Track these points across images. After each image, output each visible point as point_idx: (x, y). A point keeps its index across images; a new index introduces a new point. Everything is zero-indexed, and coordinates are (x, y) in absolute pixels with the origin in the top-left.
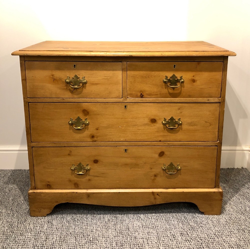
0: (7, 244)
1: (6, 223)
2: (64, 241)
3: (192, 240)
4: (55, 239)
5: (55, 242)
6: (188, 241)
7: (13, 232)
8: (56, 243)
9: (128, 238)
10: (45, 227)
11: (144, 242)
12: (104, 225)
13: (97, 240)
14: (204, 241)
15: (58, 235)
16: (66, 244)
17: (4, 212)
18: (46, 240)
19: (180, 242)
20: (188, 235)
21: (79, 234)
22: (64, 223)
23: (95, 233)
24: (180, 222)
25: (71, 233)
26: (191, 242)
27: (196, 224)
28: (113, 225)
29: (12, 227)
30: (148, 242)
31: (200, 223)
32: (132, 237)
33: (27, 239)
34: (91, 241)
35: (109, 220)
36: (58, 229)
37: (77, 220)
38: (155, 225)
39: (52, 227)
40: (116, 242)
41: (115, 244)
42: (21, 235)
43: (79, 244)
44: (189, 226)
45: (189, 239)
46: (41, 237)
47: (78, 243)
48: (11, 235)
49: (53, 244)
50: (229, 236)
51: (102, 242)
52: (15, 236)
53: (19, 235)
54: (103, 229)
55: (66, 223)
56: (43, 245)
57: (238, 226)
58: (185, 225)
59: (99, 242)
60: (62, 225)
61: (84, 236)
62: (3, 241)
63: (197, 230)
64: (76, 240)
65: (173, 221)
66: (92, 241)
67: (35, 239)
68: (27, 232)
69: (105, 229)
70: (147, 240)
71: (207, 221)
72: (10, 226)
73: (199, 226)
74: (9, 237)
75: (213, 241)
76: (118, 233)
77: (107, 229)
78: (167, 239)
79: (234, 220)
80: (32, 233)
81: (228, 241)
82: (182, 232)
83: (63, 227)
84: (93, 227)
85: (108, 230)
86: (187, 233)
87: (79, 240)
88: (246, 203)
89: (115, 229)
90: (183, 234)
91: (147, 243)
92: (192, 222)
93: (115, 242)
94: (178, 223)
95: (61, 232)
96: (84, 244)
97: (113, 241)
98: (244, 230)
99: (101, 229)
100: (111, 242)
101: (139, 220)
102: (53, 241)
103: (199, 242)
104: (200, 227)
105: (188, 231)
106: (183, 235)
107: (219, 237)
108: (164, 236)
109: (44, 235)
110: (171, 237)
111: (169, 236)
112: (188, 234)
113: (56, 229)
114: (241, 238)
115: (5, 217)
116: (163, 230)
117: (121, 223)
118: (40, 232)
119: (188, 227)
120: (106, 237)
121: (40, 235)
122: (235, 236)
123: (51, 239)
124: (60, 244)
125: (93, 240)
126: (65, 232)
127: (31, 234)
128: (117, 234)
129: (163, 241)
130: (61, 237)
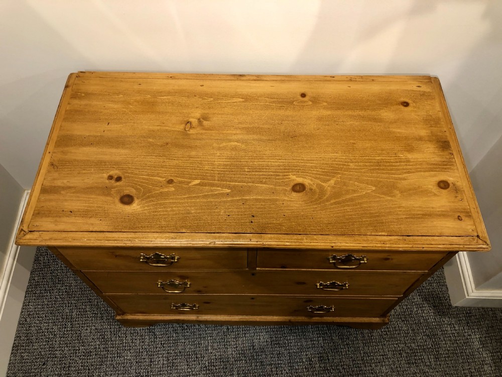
0: (104, 372)
1: (96, 332)
2: (173, 365)
3: (333, 370)
4: (162, 362)
5: (163, 367)
6: (327, 371)
7: (108, 351)
8: (164, 369)
9: (253, 364)
10: (147, 340)
11: (272, 371)
12: (222, 339)
13: (214, 366)
14: (348, 372)
15: (164, 355)
16: (176, 371)
17: (89, 310)
18: (151, 365)
19: (317, 372)
20: (329, 360)
21: (190, 353)
22: (171, 333)
23: (211, 353)
24: (320, 334)
25: (180, 352)
26: (331, 373)
27: (341, 339)
28: (234, 338)
29: (104, 341)
30: (277, 371)
31: (346, 339)
32: (257, 362)
33: (127, 363)
34: (206, 367)
35: (228, 328)
36: (164, 344)
37: (186, 327)
38: (287, 340)
39: (155, 340)
40: (238, 371)
41: (236, 373)
42: (118, 355)
43: (192, 372)
44: (332, 344)
45: (329, 368)
46: (144, 359)
47: (190, 370)
48: (106, 356)
49: (161, 371)
50: (379, 363)
51: (220, 370)
52: (111, 357)
53: (116, 355)
54: (221, 347)
55: (172, 332)
56: (148, 372)
57: (395, 346)
58: (327, 341)
59: (216, 369)
60: (167, 336)
61: (197, 357)
62: (98, 366)
63: (341, 352)
64: (187, 365)
65: (311, 332)
66: (208, 368)
67: (137, 362)
68: (125, 350)
69: (223, 347)
70: (277, 368)
71: (357, 334)
72: (102, 338)
73: (345, 343)
74: (104, 360)
75: (358, 372)
76: (240, 355)
77: (226, 346)
78: (302, 367)
79: (392, 333)
80: (131, 351)
81: (378, 371)
82: (322, 355)
83: (169, 340)
84: (208, 342)
85: (227, 348)
86: (328, 356)
87: (192, 365)
88: (414, 299)
89: (237, 347)
90: (322, 358)
91: (275, 373)
92: (336, 336)
93: (236, 369)
94: (318, 337)
95: (168, 350)
96: (198, 373)
97: (234, 369)
98: (401, 352)
99: (218, 346)
100: (232, 370)
101: (267, 330)
102: (159, 366)
103: (341, 373)
104: (346, 346)
105: (329, 352)
106: (321, 360)
107: (366, 364)
108: (298, 360)
109: (147, 355)
110: (306, 363)
111: (304, 360)
112: (329, 358)
113: (161, 344)
114: (395, 366)
115: (92, 320)
116: (297, 350)
117: (244, 335)
118: (141, 351)
119: (330, 344)
120: (225, 362)
121: (142, 356)
122: (387, 363)
123: (157, 363)
124: (169, 372)
125: (209, 366)
126: (173, 350)
127: (130, 353)
128: (238, 356)
129: (296, 369)
130: (169, 360)
